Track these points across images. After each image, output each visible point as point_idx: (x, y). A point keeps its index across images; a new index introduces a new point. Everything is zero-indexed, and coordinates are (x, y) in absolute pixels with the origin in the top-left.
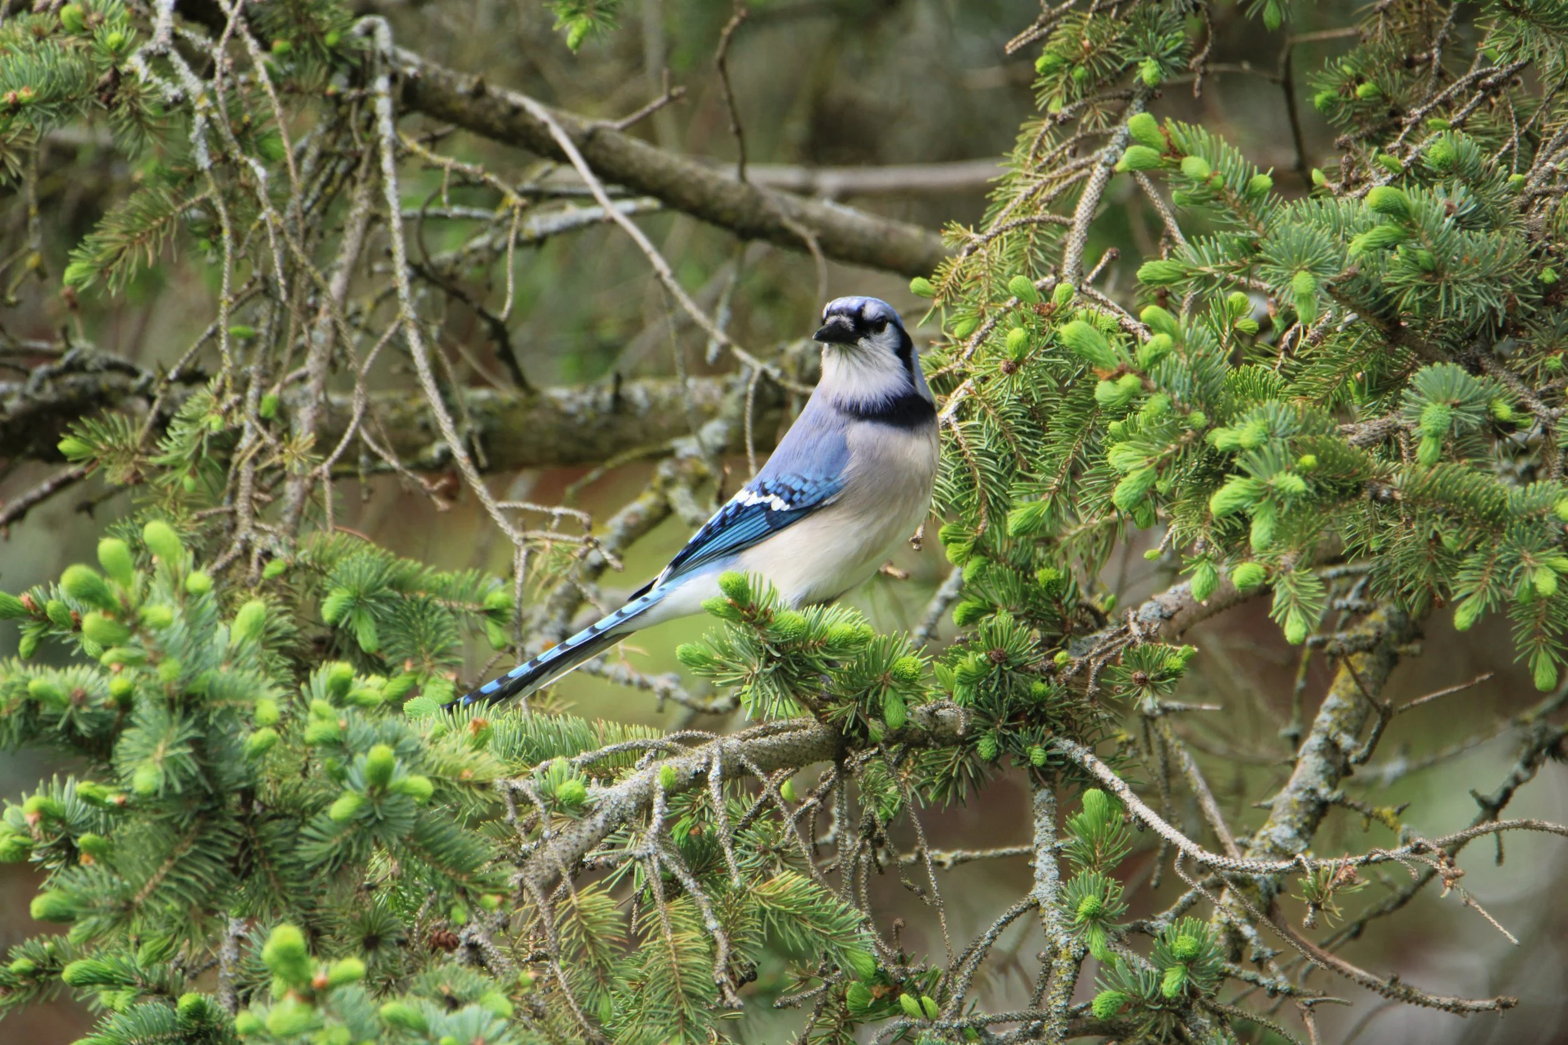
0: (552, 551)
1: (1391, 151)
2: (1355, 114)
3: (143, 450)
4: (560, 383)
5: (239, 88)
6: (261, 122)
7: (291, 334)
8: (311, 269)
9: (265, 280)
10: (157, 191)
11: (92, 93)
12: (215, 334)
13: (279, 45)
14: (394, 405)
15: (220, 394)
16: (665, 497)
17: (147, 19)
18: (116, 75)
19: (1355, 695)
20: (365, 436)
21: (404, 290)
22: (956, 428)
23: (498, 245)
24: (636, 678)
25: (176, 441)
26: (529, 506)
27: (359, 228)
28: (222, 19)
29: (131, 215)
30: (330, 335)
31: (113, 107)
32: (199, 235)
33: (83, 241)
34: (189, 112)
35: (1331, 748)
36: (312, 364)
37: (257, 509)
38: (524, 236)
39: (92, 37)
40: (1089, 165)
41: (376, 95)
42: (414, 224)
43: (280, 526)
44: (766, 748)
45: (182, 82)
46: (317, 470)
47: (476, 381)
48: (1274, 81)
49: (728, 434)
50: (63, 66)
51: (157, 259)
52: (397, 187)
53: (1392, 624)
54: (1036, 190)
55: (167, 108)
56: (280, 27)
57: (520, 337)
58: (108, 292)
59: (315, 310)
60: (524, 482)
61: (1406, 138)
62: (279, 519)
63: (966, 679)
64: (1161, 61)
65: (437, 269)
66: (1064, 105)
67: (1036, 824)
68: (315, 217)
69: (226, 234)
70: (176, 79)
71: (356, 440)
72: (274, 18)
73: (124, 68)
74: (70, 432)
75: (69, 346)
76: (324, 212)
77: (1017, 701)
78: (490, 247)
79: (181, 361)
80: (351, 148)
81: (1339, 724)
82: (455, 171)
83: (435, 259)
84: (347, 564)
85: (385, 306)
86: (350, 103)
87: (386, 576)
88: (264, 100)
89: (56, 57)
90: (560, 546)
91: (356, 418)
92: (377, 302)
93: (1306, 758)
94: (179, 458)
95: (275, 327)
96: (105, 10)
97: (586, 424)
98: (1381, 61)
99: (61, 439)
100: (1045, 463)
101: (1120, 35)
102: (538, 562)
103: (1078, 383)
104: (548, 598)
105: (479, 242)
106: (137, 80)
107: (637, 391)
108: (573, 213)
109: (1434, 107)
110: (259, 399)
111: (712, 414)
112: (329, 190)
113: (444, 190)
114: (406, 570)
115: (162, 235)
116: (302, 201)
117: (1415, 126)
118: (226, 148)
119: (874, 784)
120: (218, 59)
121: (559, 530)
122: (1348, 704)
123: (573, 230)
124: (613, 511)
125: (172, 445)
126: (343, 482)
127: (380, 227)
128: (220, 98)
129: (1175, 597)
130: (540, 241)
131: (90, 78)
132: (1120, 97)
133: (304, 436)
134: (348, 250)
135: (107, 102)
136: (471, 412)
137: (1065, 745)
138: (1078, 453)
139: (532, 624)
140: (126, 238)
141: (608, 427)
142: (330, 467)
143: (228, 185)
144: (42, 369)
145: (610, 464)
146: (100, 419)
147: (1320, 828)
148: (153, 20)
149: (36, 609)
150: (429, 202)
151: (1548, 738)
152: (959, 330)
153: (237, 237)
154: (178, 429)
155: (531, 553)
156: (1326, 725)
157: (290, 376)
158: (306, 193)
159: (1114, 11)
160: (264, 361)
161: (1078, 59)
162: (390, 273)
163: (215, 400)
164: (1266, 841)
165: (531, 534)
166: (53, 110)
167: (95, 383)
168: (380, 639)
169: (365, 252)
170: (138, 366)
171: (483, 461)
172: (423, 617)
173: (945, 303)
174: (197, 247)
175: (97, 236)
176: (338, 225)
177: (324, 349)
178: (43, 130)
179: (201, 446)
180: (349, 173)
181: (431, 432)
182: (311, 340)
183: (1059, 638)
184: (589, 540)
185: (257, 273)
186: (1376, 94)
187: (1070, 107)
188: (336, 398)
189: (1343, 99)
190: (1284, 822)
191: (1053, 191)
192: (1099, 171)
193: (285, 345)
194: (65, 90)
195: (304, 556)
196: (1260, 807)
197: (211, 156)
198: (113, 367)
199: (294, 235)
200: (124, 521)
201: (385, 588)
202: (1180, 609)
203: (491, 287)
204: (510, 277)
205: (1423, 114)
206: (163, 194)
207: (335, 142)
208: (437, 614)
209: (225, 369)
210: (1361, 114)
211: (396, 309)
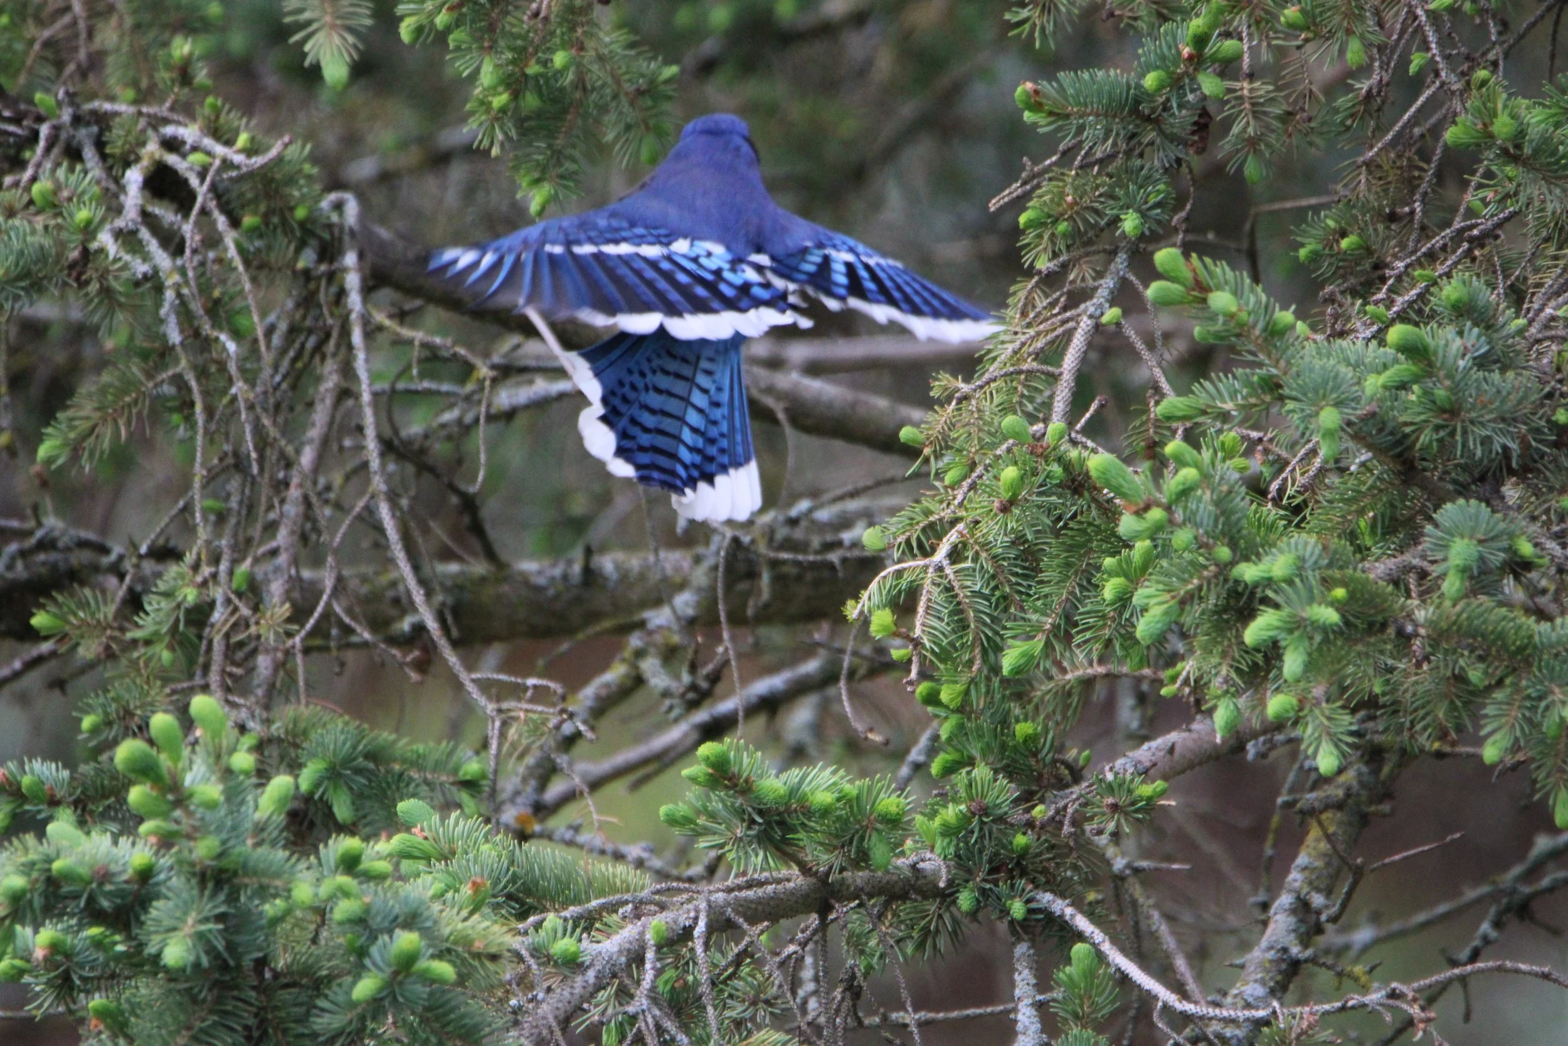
0: (526, 721)
1: (1376, 303)
2: (1338, 268)
3: (115, 625)
4: (532, 556)
5: (209, 264)
6: (232, 299)
7: (263, 508)
8: (283, 443)
9: (236, 454)
10: (128, 367)
11: (61, 271)
12: (187, 509)
13: (248, 220)
14: (364, 579)
15: (196, 567)
16: (636, 668)
17: (116, 196)
18: (85, 252)
19: (1325, 855)
20: (338, 609)
21: (375, 463)
22: (949, 570)
23: (468, 418)
24: (609, 847)
25: (152, 615)
26: (503, 677)
27: (329, 402)
28: (192, 196)
29: (103, 391)
30: (301, 509)
31: (83, 284)
32: (171, 410)
33: (56, 419)
34: (159, 289)
35: (1302, 907)
36: (282, 537)
37: (229, 682)
38: (493, 411)
39: (60, 214)
40: (1075, 319)
41: (345, 270)
42: (385, 399)
43: (253, 699)
44: (752, 901)
45: (151, 259)
46: (290, 643)
47: (447, 555)
48: (1239, 251)
49: (698, 604)
50: (32, 244)
51: (130, 435)
52: (367, 361)
53: (1361, 784)
54: (1023, 344)
55: (137, 284)
56: (249, 203)
57: (489, 510)
58: (82, 468)
59: (286, 484)
60: (493, 655)
61: (1390, 290)
62: (251, 692)
63: (948, 831)
64: (1143, 214)
65: (408, 443)
66: (1050, 260)
67: (1016, 976)
68: (285, 392)
69: (199, 408)
70: (146, 257)
71: (327, 615)
72: (242, 194)
73: (94, 246)
74: (42, 607)
75: (40, 524)
76: (294, 387)
77: (997, 854)
78: (459, 421)
79: (153, 536)
80: (321, 323)
81: (1310, 883)
82: (424, 345)
83: (404, 433)
84: (322, 735)
85: (355, 480)
86: (319, 278)
87: (361, 747)
88: (233, 276)
89: (25, 235)
90: (535, 716)
91: (328, 591)
92: (348, 478)
93: (1278, 917)
94: (156, 633)
95: (246, 502)
96: (76, 188)
97: (557, 596)
98: (1364, 215)
99: (32, 615)
100: (1039, 603)
101: (1102, 190)
102: (512, 733)
103: (1071, 524)
104: (521, 770)
105: (448, 416)
106: (107, 256)
107: (607, 563)
108: (541, 387)
109: (1418, 259)
110: (231, 573)
111: (682, 586)
112: (299, 365)
113: (414, 365)
114: (380, 740)
115: (134, 411)
116: (272, 376)
117: (1399, 278)
118: (196, 323)
119: (858, 936)
120: (188, 236)
121: (532, 701)
122: (1319, 864)
123: (541, 404)
124: (585, 681)
125: (149, 619)
126: (315, 655)
127: (350, 402)
128: (191, 274)
129: (1149, 754)
130: (509, 415)
131: (59, 256)
132: (1105, 251)
133: (278, 608)
134: (318, 424)
135: (77, 279)
136: (441, 584)
137: (1046, 898)
138: (1072, 593)
139: (504, 796)
140: (99, 414)
141: (578, 600)
142: (303, 640)
143: (200, 360)
144: (13, 547)
145: (580, 636)
146: (72, 595)
147: (1291, 986)
148: (122, 198)
149: (11, 784)
150: (399, 377)
151: (1517, 898)
152: (949, 478)
153: (210, 411)
154: (152, 603)
155: (505, 724)
156: (1297, 884)
157: (261, 550)
158: (276, 368)
159: (1096, 168)
160: (235, 535)
161: (1062, 215)
162: (361, 448)
163: (191, 573)
164: (1238, 1000)
165: (505, 705)
166: (22, 288)
167: (66, 560)
168: (357, 810)
169: (335, 427)
170: (109, 543)
171: (455, 633)
172: (398, 788)
173: (935, 451)
174: (169, 422)
175: (70, 413)
176: (308, 400)
177: (295, 523)
178: (13, 309)
179: (177, 620)
180: (319, 348)
181: (403, 605)
182: (282, 514)
183: (1036, 792)
184: (563, 711)
185: (227, 448)
186: (1360, 247)
187: (1055, 262)
188: (306, 574)
189: (1327, 251)
190: (1256, 981)
191: (1039, 344)
192: (1085, 323)
193: (256, 520)
194: (34, 269)
195: (277, 729)
196: (1231, 965)
197: (182, 331)
198: (83, 544)
199: (265, 410)
200: (97, 695)
201: (361, 759)
202: (1154, 765)
203: (460, 461)
204: (482, 449)
205: (1407, 267)
206: (135, 369)
207: (304, 317)
208: (412, 785)
209: (199, 542)
210: (1345, 265)
211: (368, 481)
